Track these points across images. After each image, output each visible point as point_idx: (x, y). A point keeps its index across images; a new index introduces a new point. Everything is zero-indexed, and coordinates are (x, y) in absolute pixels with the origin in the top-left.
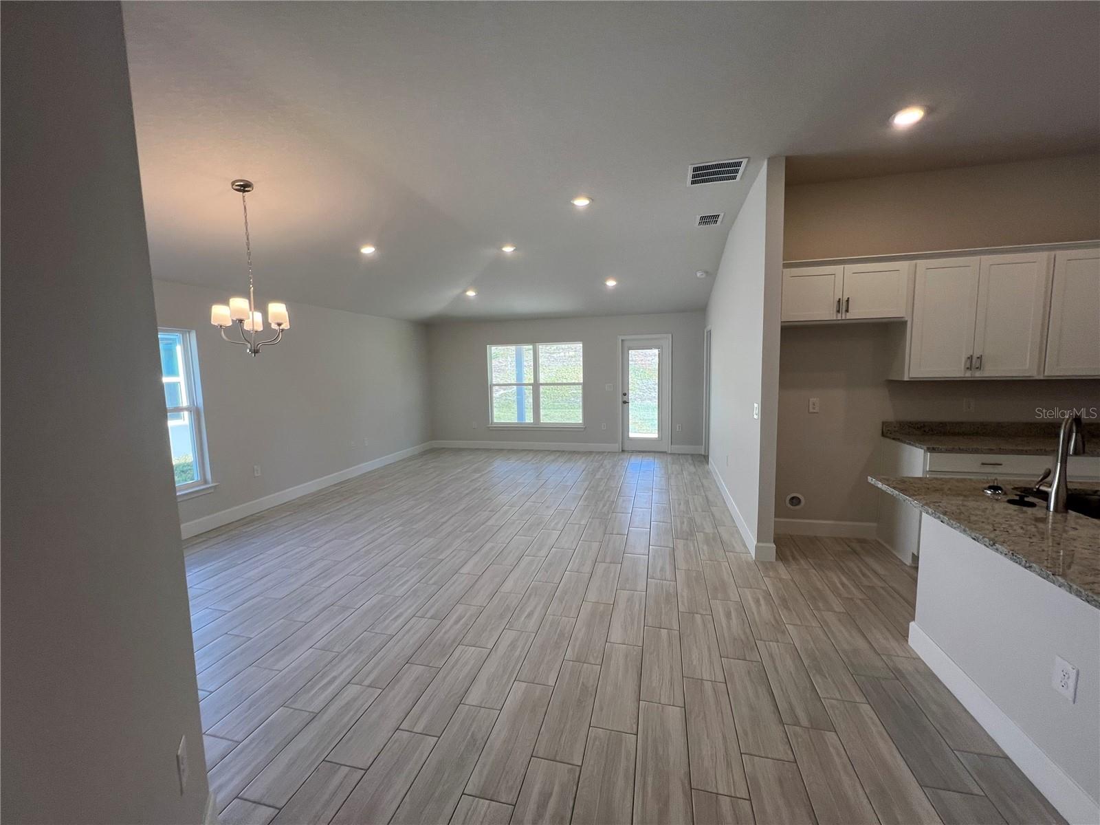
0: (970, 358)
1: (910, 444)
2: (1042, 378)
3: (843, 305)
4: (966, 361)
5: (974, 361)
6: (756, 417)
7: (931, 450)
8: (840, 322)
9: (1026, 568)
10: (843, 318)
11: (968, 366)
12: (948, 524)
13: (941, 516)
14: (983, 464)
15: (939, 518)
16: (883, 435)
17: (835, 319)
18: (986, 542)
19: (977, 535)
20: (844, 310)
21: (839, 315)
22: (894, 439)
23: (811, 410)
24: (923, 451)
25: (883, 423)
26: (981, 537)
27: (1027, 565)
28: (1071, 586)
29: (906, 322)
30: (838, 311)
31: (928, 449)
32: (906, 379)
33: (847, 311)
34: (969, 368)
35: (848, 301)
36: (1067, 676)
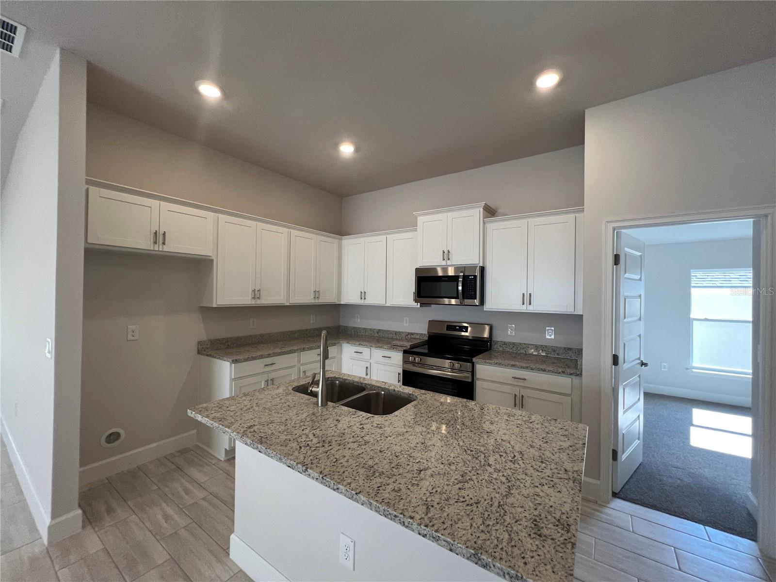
0: (254, 291)
1: (219, 358)
2: (288, 304)
3: (159, 237)
4: (252, 293)
5: (256, 292)
6: (49, 355)
7: (235, 361)
8: (158, 253)
9: (334, 490)
10: (160, 250)
11: (253, 296)
12: (265, 454)
13: (259, 446)
14: (265, 365)
15: (257, 448)
16: (199, 353)
17: (152, 249)
18: (299, 468)
19: (292, 462)
20: (161, 242)
21: (157, 246)
22: (207, 355)
23: (130, 338)
24: (229, 363)
25: (199, 343)
26: (295, 463)
27: (335, 487)
28: (371, 503)
29: (212, 261)
30: (155, 243)
31: (233, 361)
32: (215, 306)
33: (164, 243)
34: (254, 298)
35: (164, 234)
36: (348, 549)
